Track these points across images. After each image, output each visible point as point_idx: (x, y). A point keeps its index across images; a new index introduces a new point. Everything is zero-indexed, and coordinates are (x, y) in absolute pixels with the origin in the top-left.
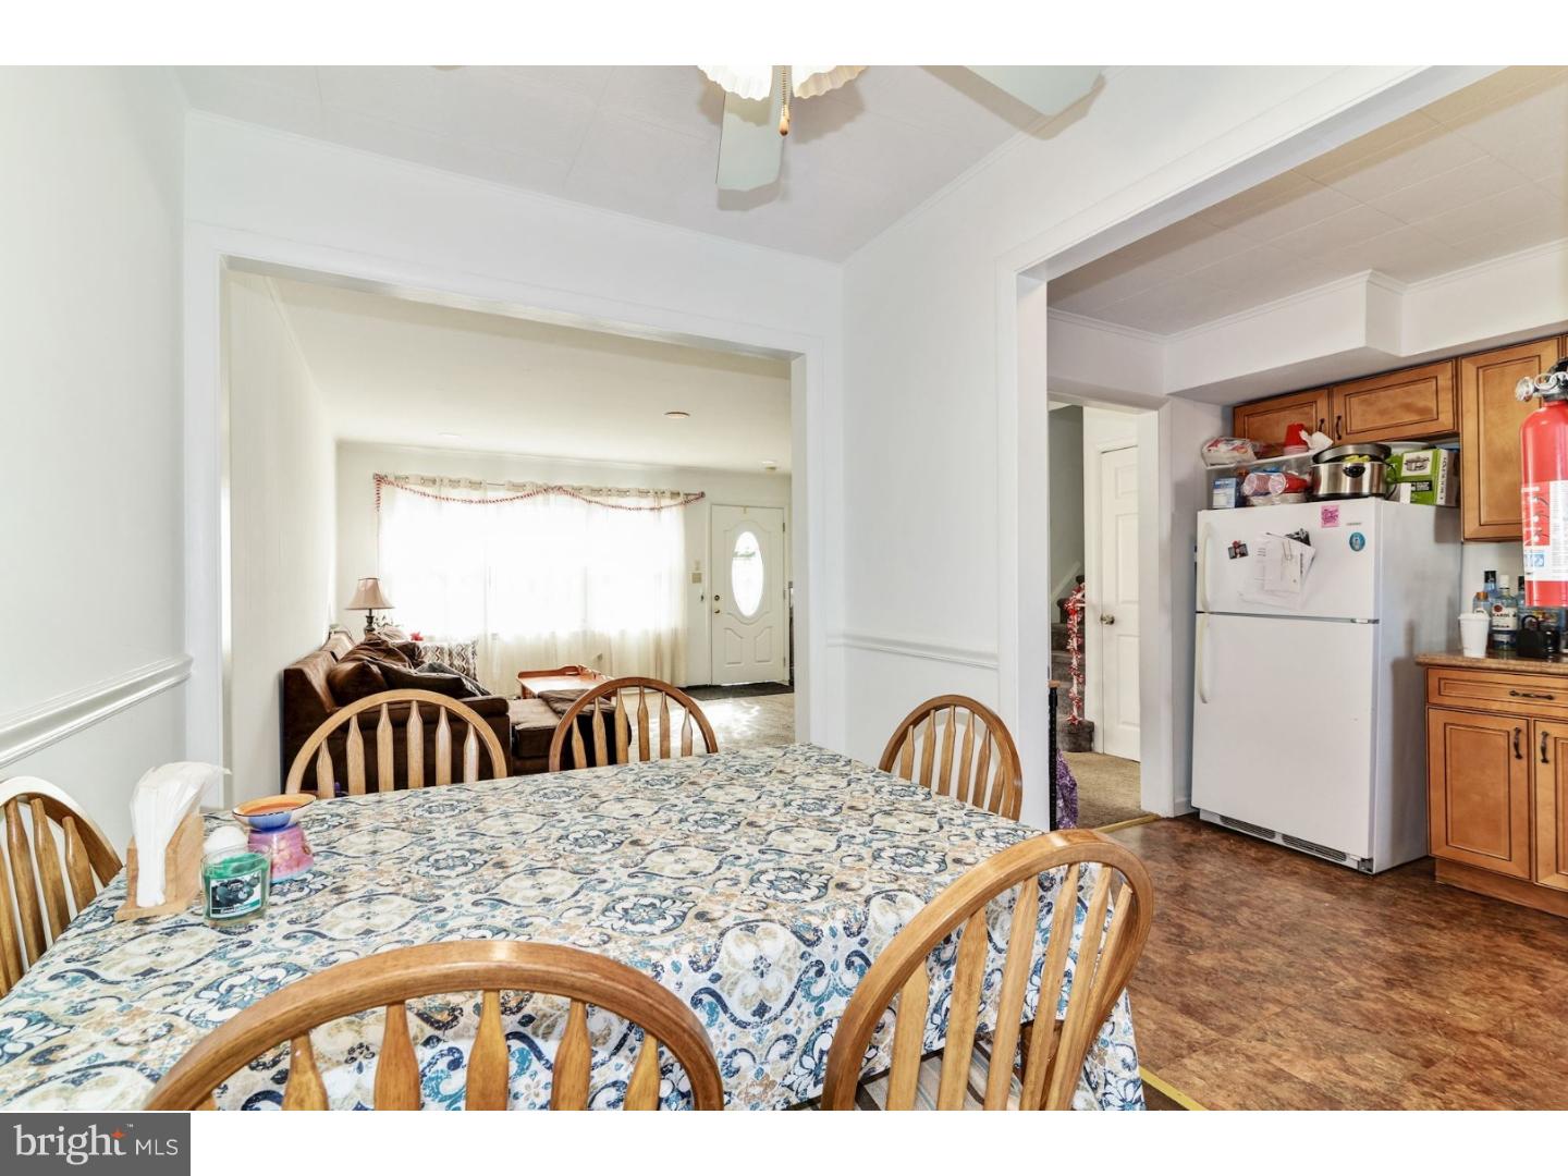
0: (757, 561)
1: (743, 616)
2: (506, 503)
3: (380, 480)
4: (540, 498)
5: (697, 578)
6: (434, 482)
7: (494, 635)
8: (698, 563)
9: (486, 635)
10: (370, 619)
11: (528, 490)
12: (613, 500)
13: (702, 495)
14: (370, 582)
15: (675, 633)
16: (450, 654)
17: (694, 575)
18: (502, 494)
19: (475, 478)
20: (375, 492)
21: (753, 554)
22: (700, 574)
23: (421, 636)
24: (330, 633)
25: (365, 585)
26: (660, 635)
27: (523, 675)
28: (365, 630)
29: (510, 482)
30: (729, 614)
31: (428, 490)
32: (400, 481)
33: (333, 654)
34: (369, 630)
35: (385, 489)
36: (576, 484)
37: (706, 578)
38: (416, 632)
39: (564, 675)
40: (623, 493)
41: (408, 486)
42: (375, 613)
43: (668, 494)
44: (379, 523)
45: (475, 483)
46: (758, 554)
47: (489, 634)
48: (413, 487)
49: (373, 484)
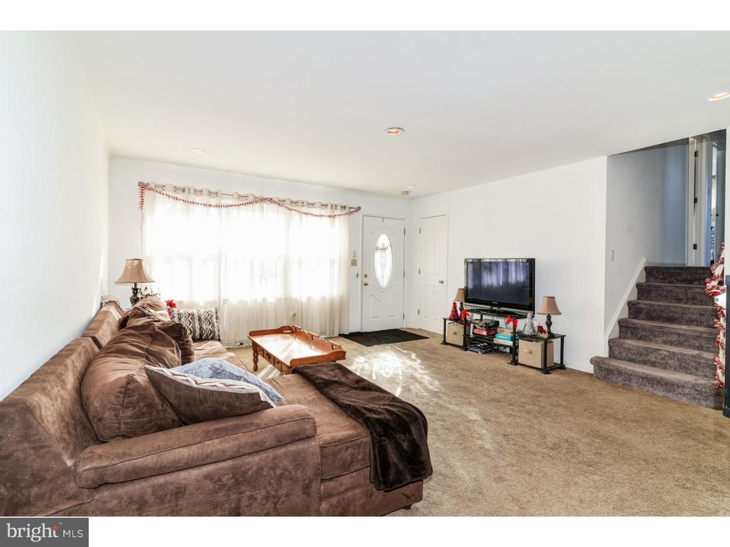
0: (388, 252)
1: (382, 288)
2: (234, 207)
3: (143, 187)
4: (257, 206)
5: (354, 263)
6: (184, 190)
7: (225, 300)
8: (355, 253)
9: (220, 301)
10: (135, 290)
11: (250, 199)
12: (305, 209)
13: (359, 209)
14: (136, 262)
15: (342, 298)
16: (200, 319)
17: (352, 260)
18: (230, 202)
19: (213, 190)
20: (139, 195)
21: (387, 248)
22: (356, 260)
23: (174, 302)
24: (102, 304)
25: (131, 264)
26: (333, 299)
27: (253, 334)
28: (131, 299)
29: (237, 193)
30: (373, 286)
31: (179, 196)
32: (160, 189)
33: (95, 340)
34: (135, 300)
35: (147, 193)
36: (282, 198)
37: (359, 262)
38: (171, 299)
39: (282, 333)
40: (312, 205)
41: (164, 192)
42: (139, 286)
43: (339, 207)
44: (143, 218)
45: (213, 193)
46: (389, 248)
47: (222, 300)
48: (168, 193)
49: (138, 189)
